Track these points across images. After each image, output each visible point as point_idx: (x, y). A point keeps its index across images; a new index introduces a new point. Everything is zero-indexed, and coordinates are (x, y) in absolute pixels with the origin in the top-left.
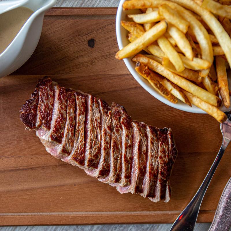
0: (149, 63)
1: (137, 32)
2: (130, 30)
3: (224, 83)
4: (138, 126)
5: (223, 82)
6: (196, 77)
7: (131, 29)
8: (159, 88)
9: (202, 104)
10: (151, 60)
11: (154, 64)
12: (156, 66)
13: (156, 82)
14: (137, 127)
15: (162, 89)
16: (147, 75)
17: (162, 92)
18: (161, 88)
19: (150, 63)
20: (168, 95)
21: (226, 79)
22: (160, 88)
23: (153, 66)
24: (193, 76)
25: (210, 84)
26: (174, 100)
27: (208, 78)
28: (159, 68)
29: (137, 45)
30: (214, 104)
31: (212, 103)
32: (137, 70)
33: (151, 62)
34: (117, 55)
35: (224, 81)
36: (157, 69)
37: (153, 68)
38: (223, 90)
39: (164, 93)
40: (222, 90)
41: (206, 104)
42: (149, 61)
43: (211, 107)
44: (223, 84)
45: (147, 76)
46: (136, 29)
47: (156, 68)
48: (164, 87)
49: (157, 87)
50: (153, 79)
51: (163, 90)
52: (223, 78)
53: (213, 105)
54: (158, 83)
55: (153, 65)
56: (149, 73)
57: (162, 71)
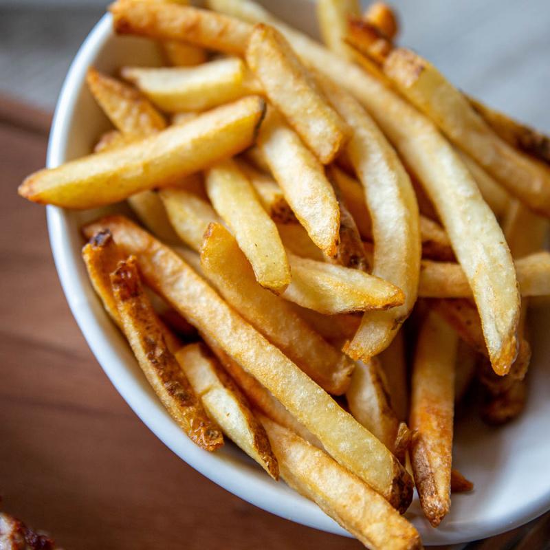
0: (146, 253)
1: (137, 125)
2: (113, 109)
3: (439, 425)
4: (17, 536)
5: (433, 417)
6: (328, 364)
7: (118, 109)
8: (156, 364)
9: (325, 471)
10: (157, 245)
11: (166, 261)
12: (174, 273)
13: (152, 338)
14: (13, 537)
15: (172, 373)
16: (126, 293)
17: (164, 382)
18: (168, 368)
19: (154, 254)
20: (190, 404)
21: (447, 412)
22: (165, 364)
23: (161, 270)
24: (313, 353)
25: (377, 411)
26: (207, 434)
27: (374, 383)
28: (182, 284)
29: (121, 164)
30: (380, 486)
31: (371, 476)
32: (87, 258)
33: (157, 251)
34: (31, 182)
35: (437, 414)
36: (172, 284)
37: (158, 276)
38: (429, 448)
39: (171, 391)
40: (425, 445)
41: (345, 475)
42: (150, 245)
43: (362, 491)
44: (434, 424)
45: (124, 298)
46: (135, 111)
47: (170, 280)
48: (180, 369)
49: (151, 357)
50: (145, 321)
51: (173, 377)
52: (436, 406)
53: (372, 489)
54: (159, 342)
55: (163, 264)
56: (136, 286)
57: (192, 298)
